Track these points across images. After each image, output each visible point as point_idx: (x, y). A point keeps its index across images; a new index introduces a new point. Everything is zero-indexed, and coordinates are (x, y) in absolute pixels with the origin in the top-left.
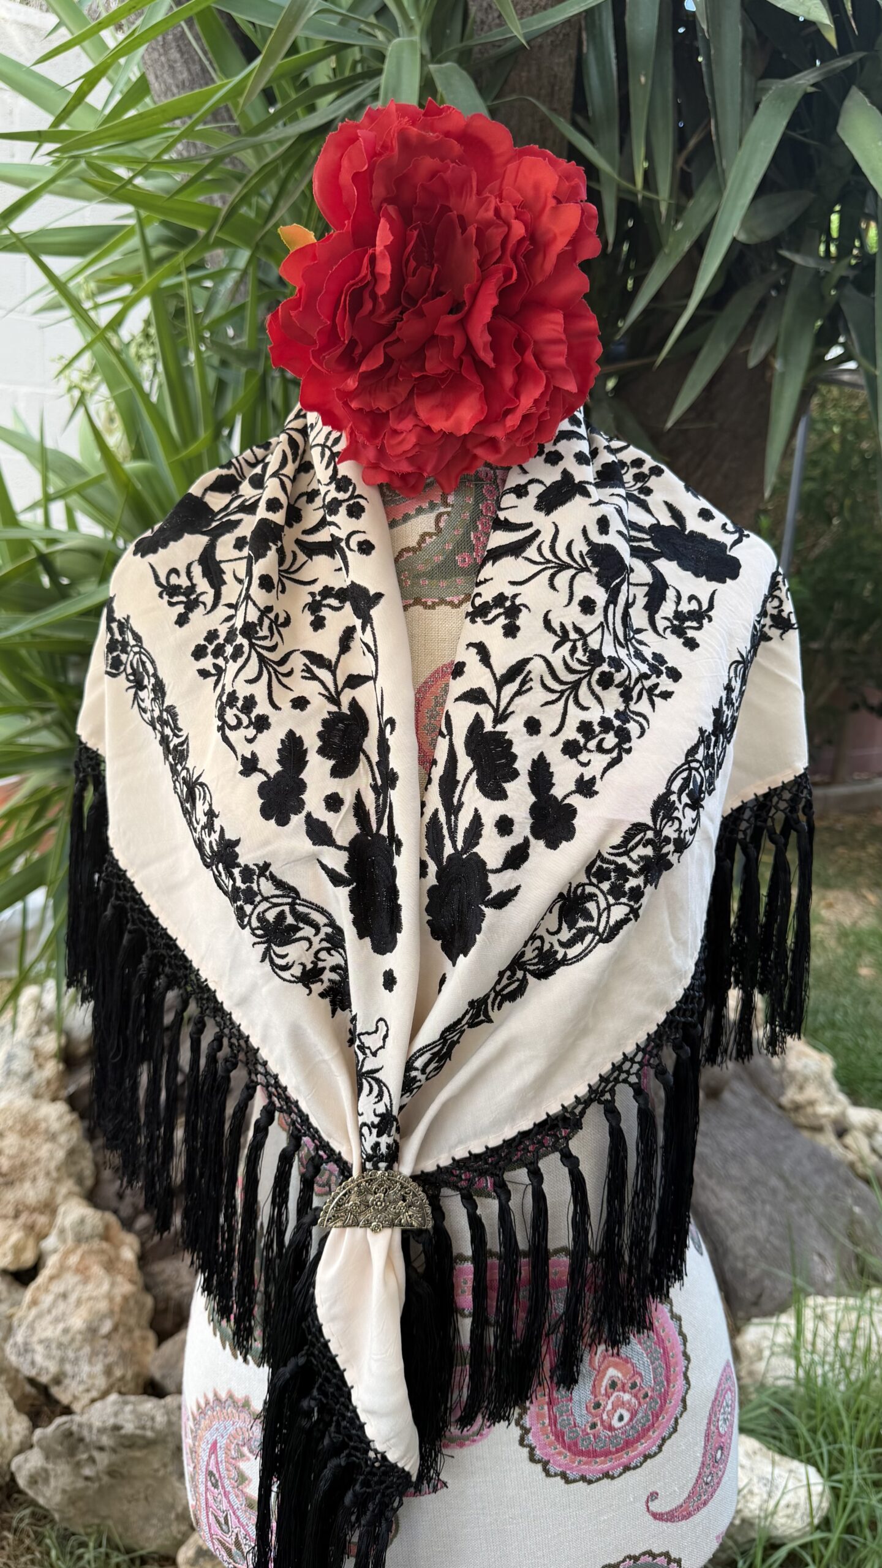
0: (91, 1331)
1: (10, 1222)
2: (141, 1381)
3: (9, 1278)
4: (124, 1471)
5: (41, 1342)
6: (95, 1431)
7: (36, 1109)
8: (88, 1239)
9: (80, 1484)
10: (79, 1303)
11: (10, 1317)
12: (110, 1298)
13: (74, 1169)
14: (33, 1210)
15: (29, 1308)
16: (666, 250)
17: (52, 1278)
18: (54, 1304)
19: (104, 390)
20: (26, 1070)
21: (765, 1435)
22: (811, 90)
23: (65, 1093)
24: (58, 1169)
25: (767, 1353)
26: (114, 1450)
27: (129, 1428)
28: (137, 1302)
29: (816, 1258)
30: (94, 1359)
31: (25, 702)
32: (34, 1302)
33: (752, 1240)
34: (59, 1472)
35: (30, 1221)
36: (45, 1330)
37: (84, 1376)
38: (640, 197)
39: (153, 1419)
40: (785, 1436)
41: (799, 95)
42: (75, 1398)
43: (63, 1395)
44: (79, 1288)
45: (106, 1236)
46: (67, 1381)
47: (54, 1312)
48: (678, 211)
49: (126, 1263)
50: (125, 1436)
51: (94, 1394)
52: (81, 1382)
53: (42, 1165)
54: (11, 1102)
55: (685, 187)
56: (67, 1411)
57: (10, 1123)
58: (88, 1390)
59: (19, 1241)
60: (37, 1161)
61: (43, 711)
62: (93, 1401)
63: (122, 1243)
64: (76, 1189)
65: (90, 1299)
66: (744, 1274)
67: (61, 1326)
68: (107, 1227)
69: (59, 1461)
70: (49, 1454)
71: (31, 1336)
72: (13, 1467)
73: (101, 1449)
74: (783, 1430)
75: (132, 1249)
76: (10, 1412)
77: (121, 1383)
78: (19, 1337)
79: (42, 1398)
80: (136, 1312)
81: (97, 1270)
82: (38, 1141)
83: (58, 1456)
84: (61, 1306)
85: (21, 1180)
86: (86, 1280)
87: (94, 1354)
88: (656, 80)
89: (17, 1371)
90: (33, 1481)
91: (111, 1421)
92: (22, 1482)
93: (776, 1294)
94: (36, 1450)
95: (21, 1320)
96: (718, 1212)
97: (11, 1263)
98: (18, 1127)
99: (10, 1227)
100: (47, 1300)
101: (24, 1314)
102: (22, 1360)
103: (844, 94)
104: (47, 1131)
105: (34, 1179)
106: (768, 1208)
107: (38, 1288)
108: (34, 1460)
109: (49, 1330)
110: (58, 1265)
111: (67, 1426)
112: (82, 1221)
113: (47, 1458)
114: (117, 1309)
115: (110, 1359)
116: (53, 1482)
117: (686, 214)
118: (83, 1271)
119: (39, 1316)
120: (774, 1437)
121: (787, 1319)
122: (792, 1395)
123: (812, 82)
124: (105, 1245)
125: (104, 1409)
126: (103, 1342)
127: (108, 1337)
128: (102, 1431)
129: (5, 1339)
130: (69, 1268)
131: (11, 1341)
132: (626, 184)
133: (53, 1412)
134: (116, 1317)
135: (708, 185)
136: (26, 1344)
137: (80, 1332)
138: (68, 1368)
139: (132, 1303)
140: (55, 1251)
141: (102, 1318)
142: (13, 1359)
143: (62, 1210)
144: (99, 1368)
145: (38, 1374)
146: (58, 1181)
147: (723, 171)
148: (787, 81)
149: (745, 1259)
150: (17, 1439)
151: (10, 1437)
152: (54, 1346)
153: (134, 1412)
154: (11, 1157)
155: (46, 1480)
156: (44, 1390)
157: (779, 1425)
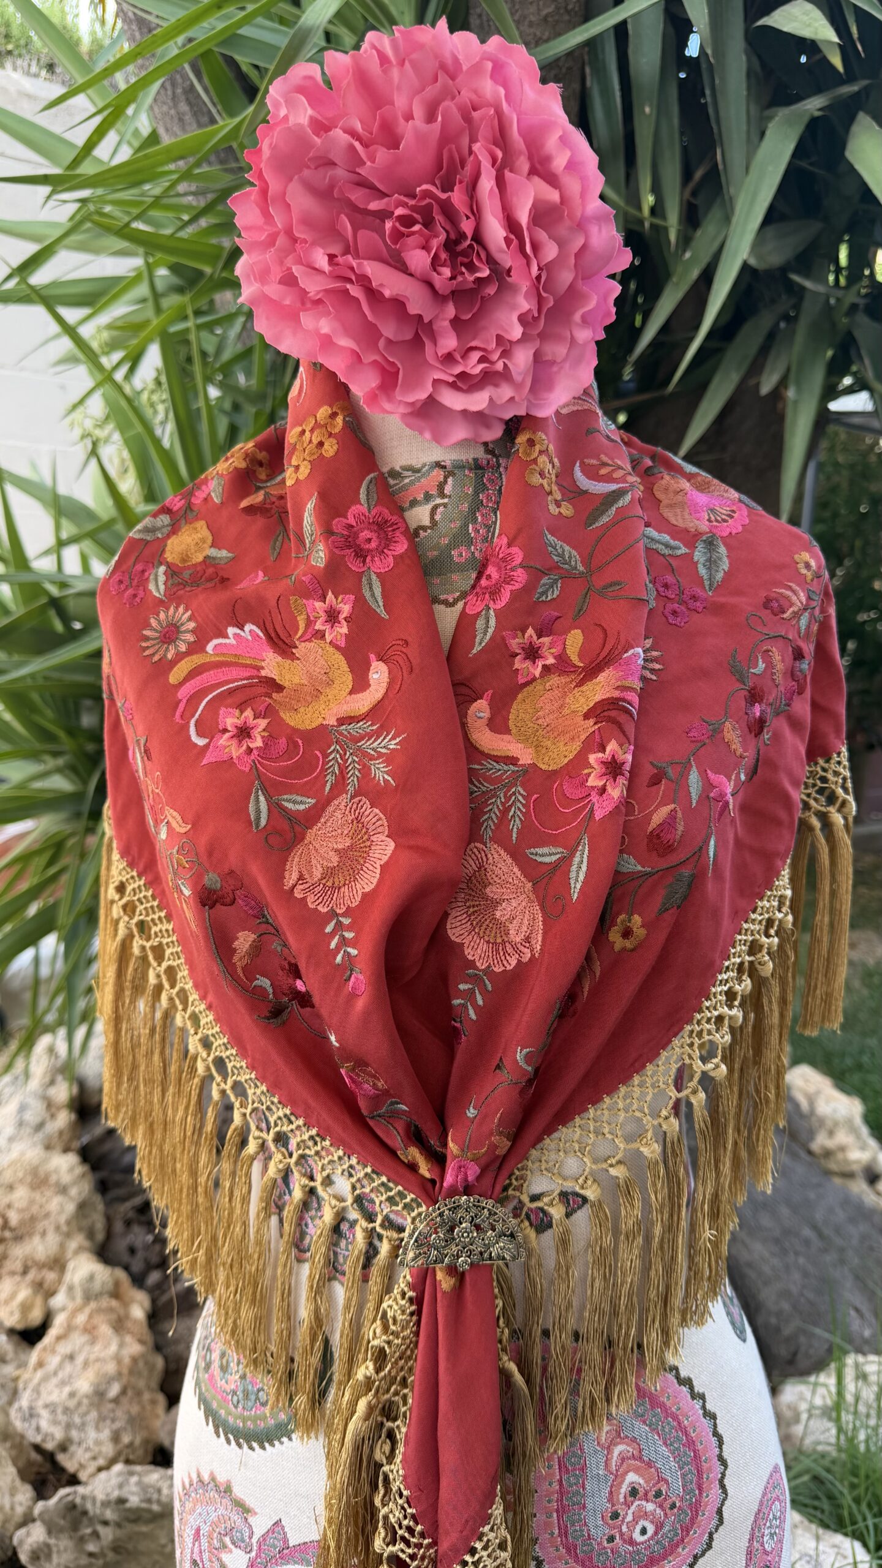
0: (99, 1394)
1: (18, 1278)
2: (150, 1448)
3: (16, 1338)
4: (130, 1546)
5: (46, 1406)
6: (98, 1504)
7: (45, 1161)
8: (98, 1296)
9: (84, 1561)
10: (86, 1364)
11: (16, 1380)
12: (118, 1359)
13: (86, 1223)
14: (41, 1266)
15: (35, 1370)
16: (674, 279)
17: (59, 1338)
18: (61, 1366)
19: (117, 436)
20: (38, 1120)
21: (806, 1506)
22: (817, 114)
23: (77, 1144)
24: (68, 1223)
25: (804, 1416)
26: (118, 1525)
27: (134, 1501)
28: (146, 1363)
29: (853, 1313)
30: (101, 1425)
31: (38, 746)
32: (40, 1364)
33: (785, 1294)
34: (62, 1548)
35: (39, 1277)
36: (50, 1393)
37: (91, 1443)
38: (647, 225)
39: (159, 1491)
40: (826, 1505)
41: (806, 120)
42: (82, 1466)
43: (69, 1463)
44: (87, 1348)
45: (116, 1293)
46: (73, 1448)
47: (60, 1375)
48: (686, 241)
49: (135, 1321)
50: (130, 1510)
51: (101, 1462)
52: (88, 1449)
53: (52, 1219)
54: (23, 1154)
55: (692, 218)
56: (73, 1480)
57: (20, 1175)
58: (94, 1458)
59: (26, 1299)
60: (47, 1215)
61: (56, 754)
62: (100, 1469)
63: (132, 1301)
64: (87, 1244)
65: (97, 1360)
66: (778, 1330)
67: (67, 1390)
68: (117, 1284)
69: (61, 1536)
70: (51, 1529)
71: (36, 1400)
72: (15, 1541)
73: (106, 1523)
74: (824, 1499)
75: (143, 1307)
76: (13, 1481)
77: (129, 1450)
78: (24, 1401)
79: (48, 1466)
80: (145, 1373)
81: (105, 1330)
82: (48, 1193)
83: (61, 1530)
84: (68, 1368)
85: (30, 1234)
86: (93, 1341)
87: (102, 1419)
88: (661, 109)
89: (22, 1437)
90: (35, 1556)
91: (116, 1494)
92: (23, 1558)
93: (811, 1352)
94: (38, 1524)
95: (26, 1383)
96: (749, 1265)
97: (19, 1322)
98: (29, 1179)
99: (18, 1283)
100: (54, 1361)
101: (30, 1377)
102: (26, 1425)
103: (851, 119)
104: (57, 1184)
105: (44, 1234)
106: (801, 1260)
107: (45, 1349)
108: (36, 1534)
109: (54, 1394)
110: (65, 1325)
111: (70, 1498)
112: (91, 1278)
113: (49, 1532)
114: (125, 1371)
115: (118, 1425)
116: (55, 1559)
117: (694, 244)
118: (90, 1330)
119: (45, 1379)
120: (815, 1508)
121: (827, 1379)
122: (833, 1462)
123: (819, 106)
124: (114, 1303)
125: (109, 1480)
126: (111, 1406)
127: (116, 1401)
128: (106, 1504)
129: (10, 1403)
130: (76, 1328)
131: (16, 1405)
132: (632, 211)
133: (59, 1480)
134: (124, 1380)
135: (715, 214)
136: (31, 1408)
137: (87, 1396)
138: (74, 1434)
139: (141, 1364)
140: (63, 1309)
141: (110, 1381)
142: (18, 1425)
143: (71, 1265)
144: (106, 1434)
145: (44, 1440)
146: (68, 1235)
147: (731, 199)
148: (794, 107)
149: (779, 1314)
150: (20, 1510)
151: (12, 1508)
152: (59, 1411)
153: (139, 1483)
154: (21, 1211)
155: (49, 1557)
156: (50, 1457)
157: (820, 1494)
